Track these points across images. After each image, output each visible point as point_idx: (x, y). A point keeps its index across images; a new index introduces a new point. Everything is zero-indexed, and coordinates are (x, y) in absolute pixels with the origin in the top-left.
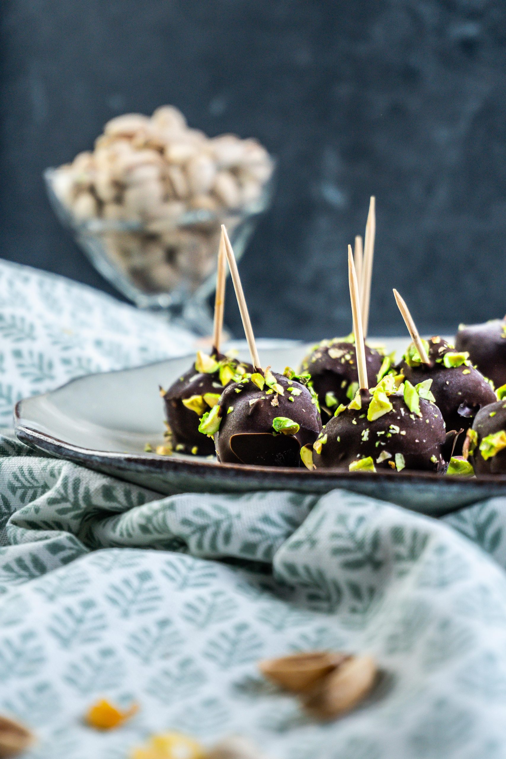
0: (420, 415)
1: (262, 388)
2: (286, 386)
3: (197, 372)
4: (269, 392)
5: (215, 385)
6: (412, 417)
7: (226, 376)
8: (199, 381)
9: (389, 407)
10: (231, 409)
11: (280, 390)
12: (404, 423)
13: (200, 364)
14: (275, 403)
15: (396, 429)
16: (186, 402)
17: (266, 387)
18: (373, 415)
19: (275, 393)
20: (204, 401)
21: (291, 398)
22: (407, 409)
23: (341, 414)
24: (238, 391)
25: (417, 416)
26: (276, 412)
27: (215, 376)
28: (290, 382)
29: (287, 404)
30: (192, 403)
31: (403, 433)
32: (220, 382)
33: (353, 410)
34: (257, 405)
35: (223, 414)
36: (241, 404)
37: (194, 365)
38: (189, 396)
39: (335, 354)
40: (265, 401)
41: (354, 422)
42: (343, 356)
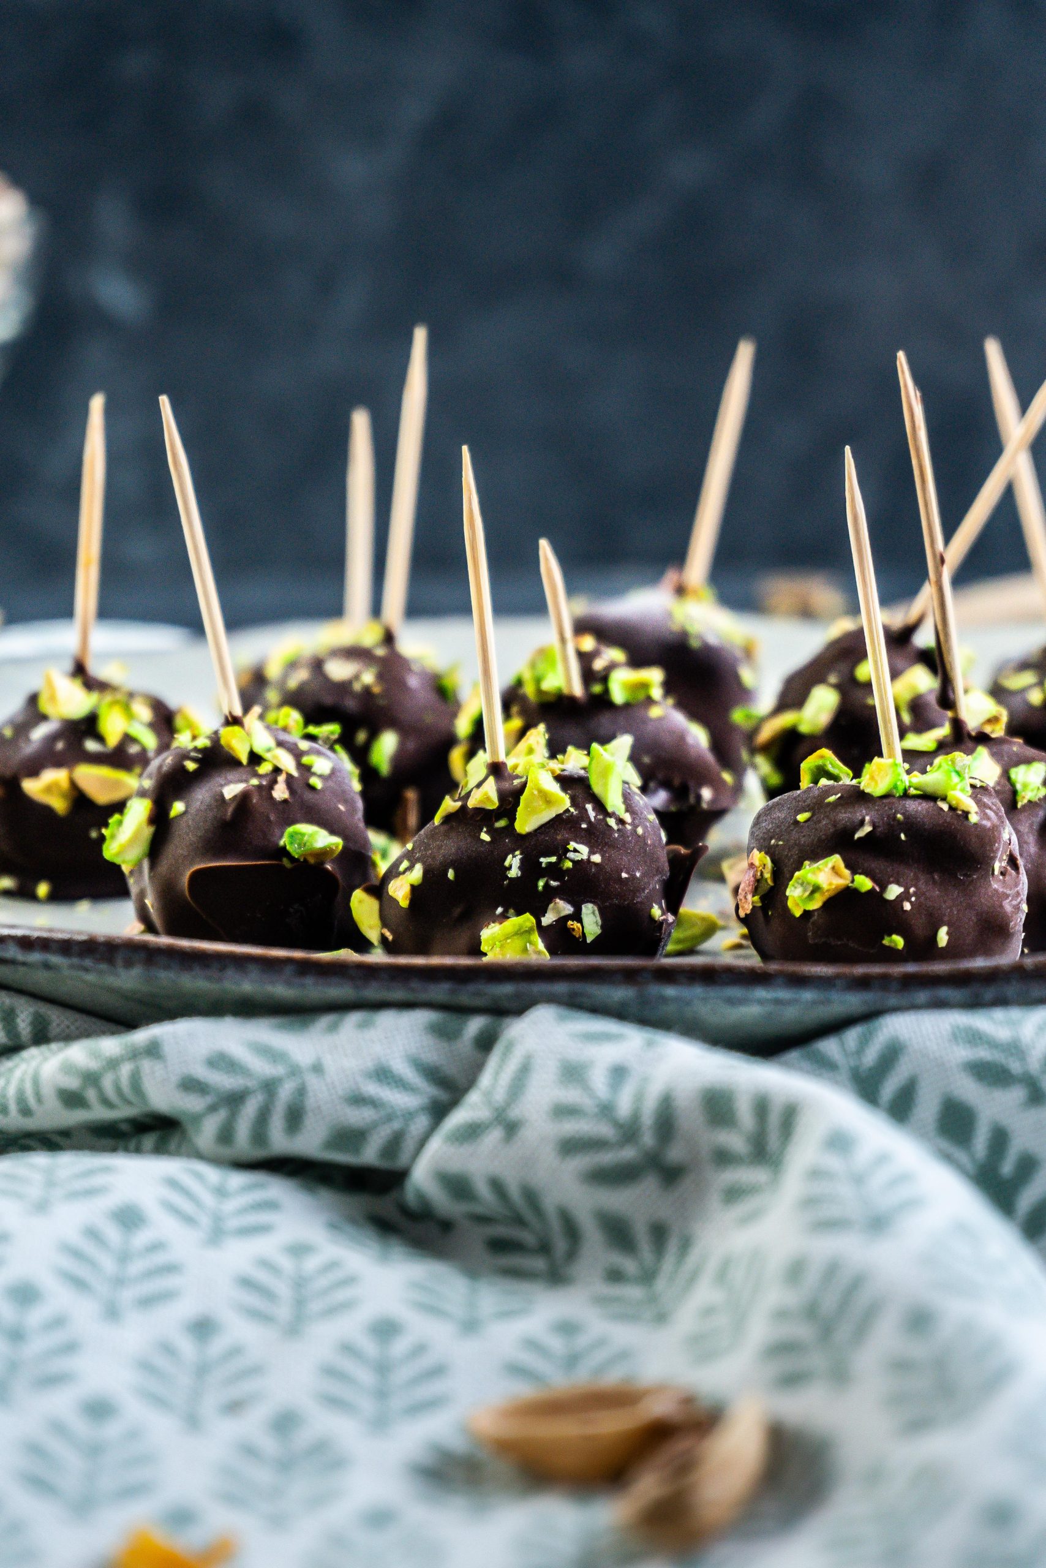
0: (627, 818)
1: (244, 759)
2: (298, 755)
3: (44, 718)
4: (265, 768)
5: (91, 746)
6: (612, 822)
7: (113, 727)
8: (52, 738)
9: (563, 802)
10: (178, 807)
11: (288, 763)
12: (596, 836)
13: (53, 698)
14: (280, 792)
15: (581, 851)
16: (32, 787)
17: (255, 759)
18: (526, 822)
19: (277, 770)
20: (73, 785)
21: (316, 782)
22: (600, 806)
23: (448, 818)
24: (191, 766)
25: (621, 821)
26: (288, 813)
27: (89, 725)
28: (304, 745)
29: (308, 796)
30: (49, 789)
31: (597, 858)
32: (100, 739)
33: (479, 811)
34: (243, 799)
35: (160, 819)
36: (202, 795)
37: (33, 700)
38: (34, 771)
39: (339, 670)
40: (260, 787)
41: (485, 837)
42: (357, 677)
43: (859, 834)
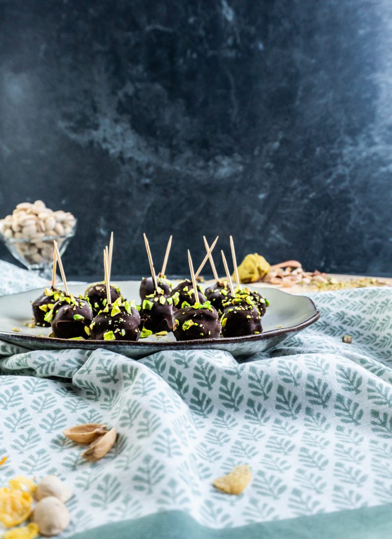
0: (131, 314)
1: (70, 303)
2: (79, 302)
3: (45, 296)
4: (73, 305)
5: (52, 301)
6: (128, 315)
7: (56, 297)
8: (46, 299)
9: (119, 311)
10: (57, 311)
11: (77, 304)
12: (125, 317)
13: (47, 292)
14: (75, 309)
15: (122, 320)
16: (41, 307)
17: (71, 303)
18: (113, 314)
19: (75, 305)
20: (48, 307)
21: (81, 307)
22: (126, 312)
23: (101, 314)
24: (60, 304)
25: (130, 315)
26: (75, 312)
27: (52, 297)
28: (81, 301)
29: (80, 310)
30: (43, 308)
31: (125, 321)
32: (54, 299)
33: (105, 313)
34: (68, 310)
35: (54, 313)
36: (61, 309)
37: (44, 293)
38: (41, 305)
39: (98, 288)
40: (71, 308)
41: (106, 317)
42: (101, 289)
43: (195, 316)
